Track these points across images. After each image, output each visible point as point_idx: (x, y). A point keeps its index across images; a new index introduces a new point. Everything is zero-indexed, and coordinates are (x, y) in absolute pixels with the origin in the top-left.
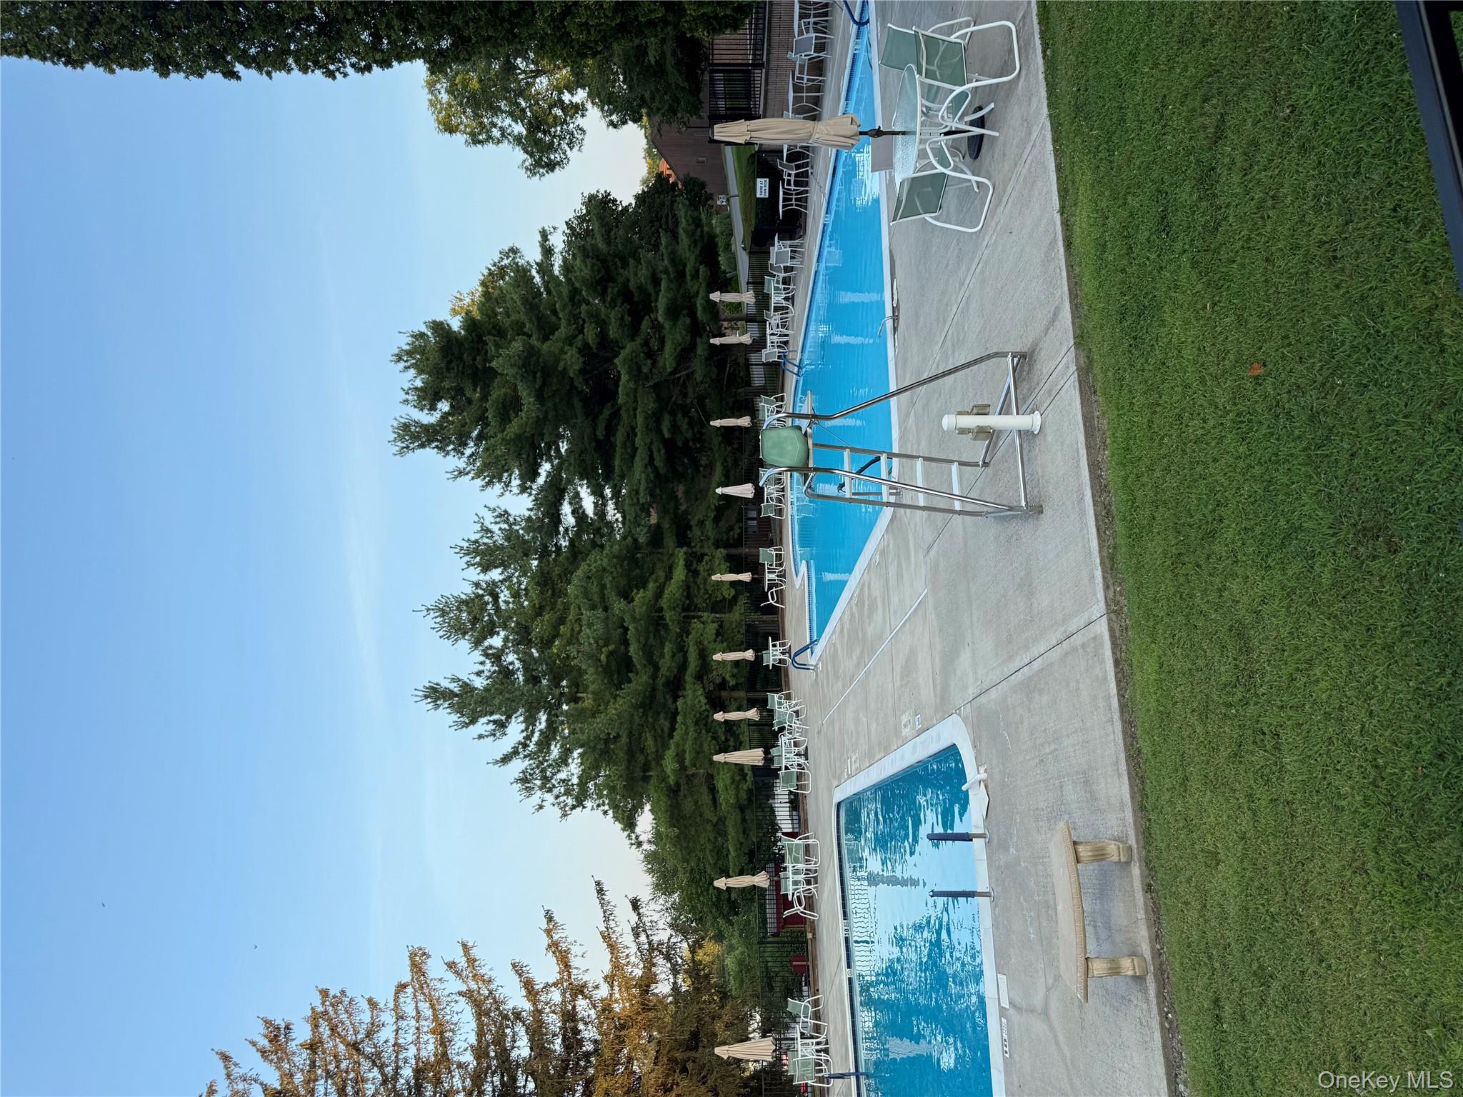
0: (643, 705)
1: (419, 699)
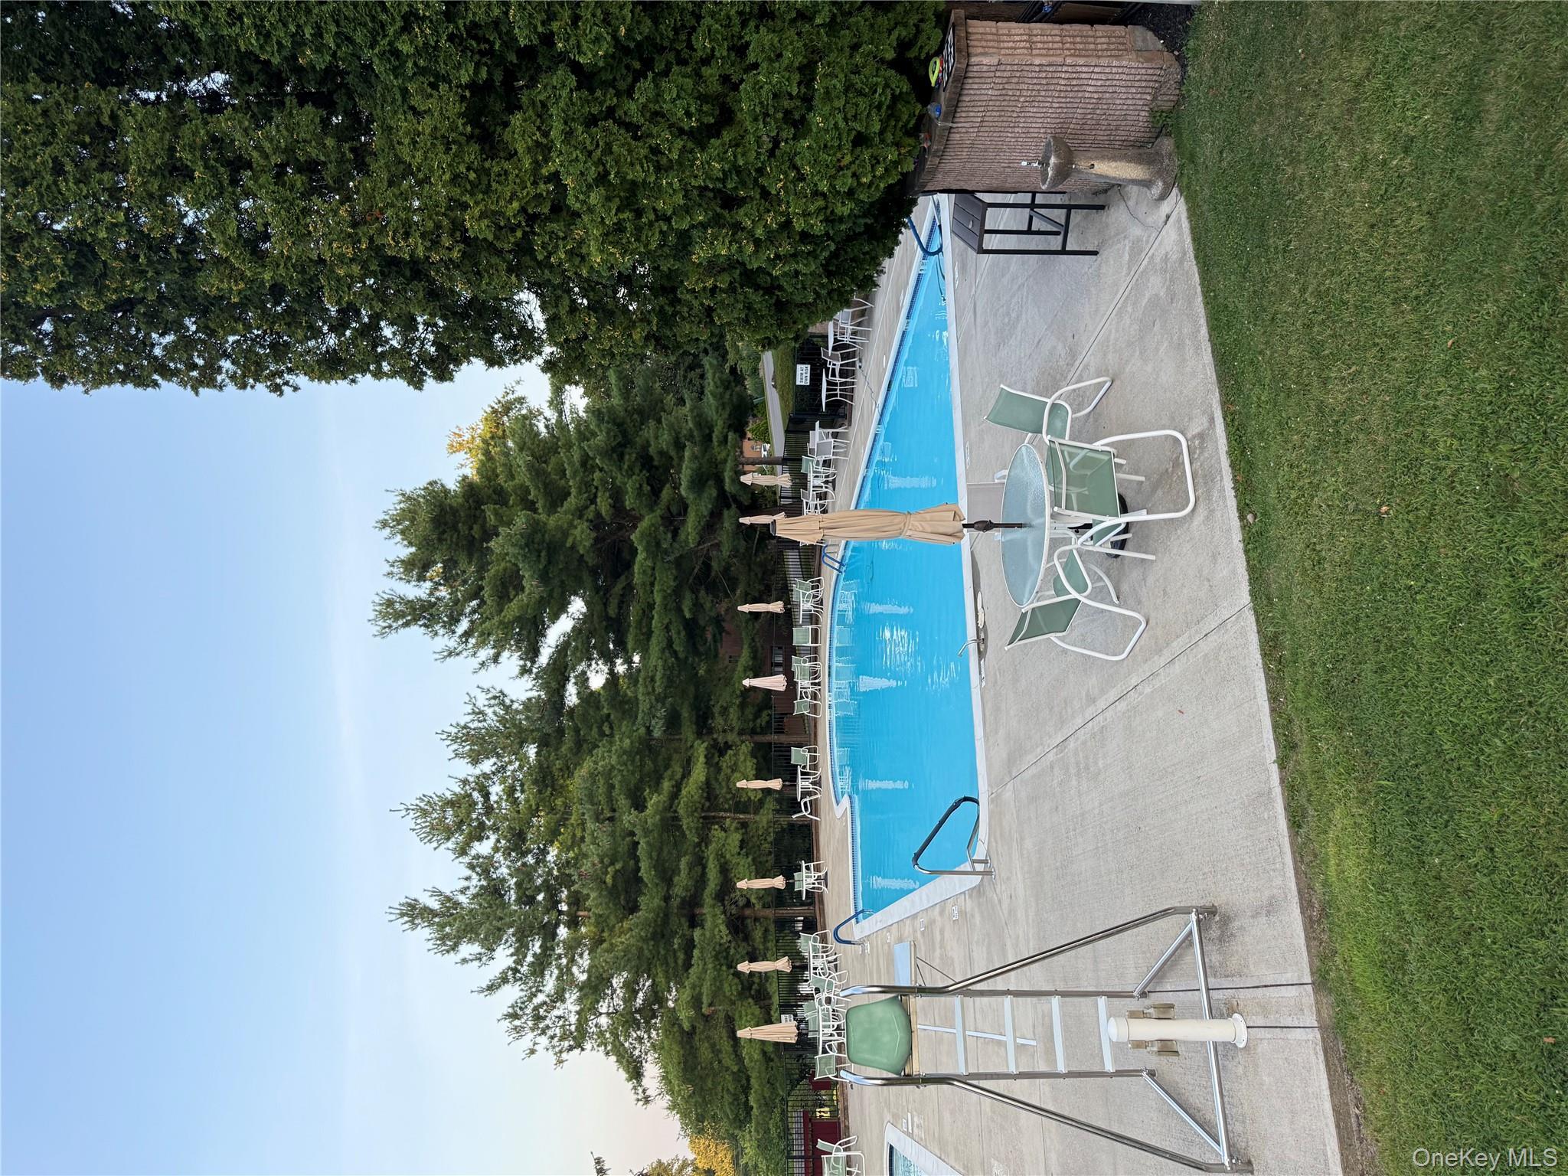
0: (654, 936)
1: (393, 917)
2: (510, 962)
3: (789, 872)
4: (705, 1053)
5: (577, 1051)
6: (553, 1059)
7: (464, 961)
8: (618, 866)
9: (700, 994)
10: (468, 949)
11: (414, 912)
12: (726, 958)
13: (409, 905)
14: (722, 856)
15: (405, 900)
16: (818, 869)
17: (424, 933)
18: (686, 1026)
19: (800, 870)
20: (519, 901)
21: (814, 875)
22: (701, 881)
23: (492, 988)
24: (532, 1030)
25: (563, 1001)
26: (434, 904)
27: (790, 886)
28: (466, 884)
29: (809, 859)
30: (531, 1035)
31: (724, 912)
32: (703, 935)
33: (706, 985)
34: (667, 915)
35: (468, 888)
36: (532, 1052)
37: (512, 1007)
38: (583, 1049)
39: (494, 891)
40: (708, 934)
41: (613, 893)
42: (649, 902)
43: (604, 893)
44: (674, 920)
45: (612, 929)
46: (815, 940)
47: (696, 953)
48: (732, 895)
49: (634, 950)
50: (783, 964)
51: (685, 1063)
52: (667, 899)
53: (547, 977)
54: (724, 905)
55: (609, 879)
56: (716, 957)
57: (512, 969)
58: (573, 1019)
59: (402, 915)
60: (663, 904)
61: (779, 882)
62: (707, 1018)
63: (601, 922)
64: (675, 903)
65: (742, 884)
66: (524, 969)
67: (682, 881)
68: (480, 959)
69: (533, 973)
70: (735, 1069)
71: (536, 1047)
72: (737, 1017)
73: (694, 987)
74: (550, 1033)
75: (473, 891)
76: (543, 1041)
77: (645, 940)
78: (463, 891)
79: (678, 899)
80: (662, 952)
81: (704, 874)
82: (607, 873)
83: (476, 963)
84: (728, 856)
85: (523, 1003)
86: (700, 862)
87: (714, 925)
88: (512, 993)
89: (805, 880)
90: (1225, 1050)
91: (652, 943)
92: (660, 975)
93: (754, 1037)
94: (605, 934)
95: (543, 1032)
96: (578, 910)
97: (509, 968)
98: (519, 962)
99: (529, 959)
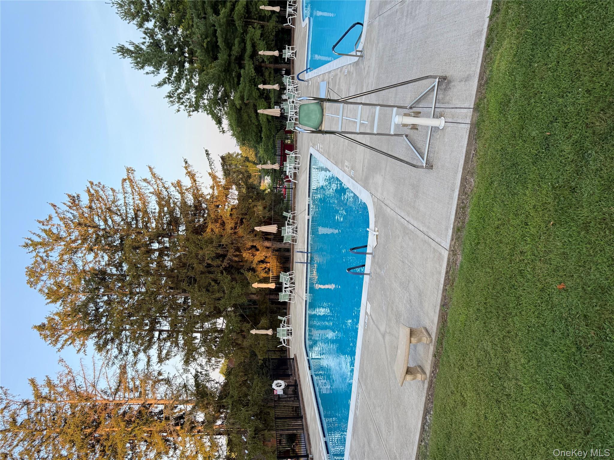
0: (225, 70)
1: (115, 52)
2: (166, 75)
3: (281, 49)
4: (245, 117)
5: (196, 112)
6: (187, 114)
7: (147, 73)
8: (209, 39)
9: (244, 95)
10: (149, 68)
11: (123, 51)
12: (254, 82)
13: (121, 47)
14: (253, 40)
15: (119, 45)
16: (293, 49)
17: (128, 61)
18: (238, 107)
19: (285, 49)
20: (167, 50)
21: (291, 51)
22: (244, 50)
23: (160, 85)
24: (178, 102)
25: (189, 93)
26: (132, 48)
27: (281, 55)
28: (144, 40)
29: (289, 45)
30: (177, 105)
31: (253, 64)
32: (245, 72)
33: (246, 92)
34: (230, 63)
35: (145, 42)
36: (179, 111)
37: (169, 93)
38: (198, 112)
39: (156, 44)
40: (246, 72)
41: (207, 51)
42: (222, 56)
43: (203, 51)
44: (233, 65)
45: (207, 66)
46: (289, 78)
47: (242, 79)
48: (257, 57)
49: (216, 75)
50: (276, 87)
51: (238, 120)
52: (230, 55)
53: (182, 83)
54: (253, 60)
55: (205, 45)
56: (250, 81)
57: (167, 78)
58: (194, 100)
59: (119, 51)
60: (228, 58)
61: (276, 53)
62: (246, 105)
63: (202, 62)
64: (233, 58)
65: (261, 53)
66: (172, 79)
67: (236, 49)
68: (154, 73)
69: (176, 81)
70: (257, 124)
71: (180, 109)
72: (258, 105)
73: (241, 92)
74: (185, 104)
75: (147, 44)
76: (182, 107)
77: (221, 72)
78: (143, 43)
79: (234, 56)
80: (228, 77)
81: (245, 47)
82: (204, 42)
83: (152, 75)
84: (255, 40)
85: (173, 92)
86: (243, 41)
87: (249, 69)
88: (168, 88)
89: (287, 53)
90: (435, 129)
91: (224, 73)
92: (228, 86)
93: (264, 113)
94: (205, 68)
95: (182, 104)
96: (193, 57)
97: (166, 78)
98: (170, 76)
99: (174, 75)
